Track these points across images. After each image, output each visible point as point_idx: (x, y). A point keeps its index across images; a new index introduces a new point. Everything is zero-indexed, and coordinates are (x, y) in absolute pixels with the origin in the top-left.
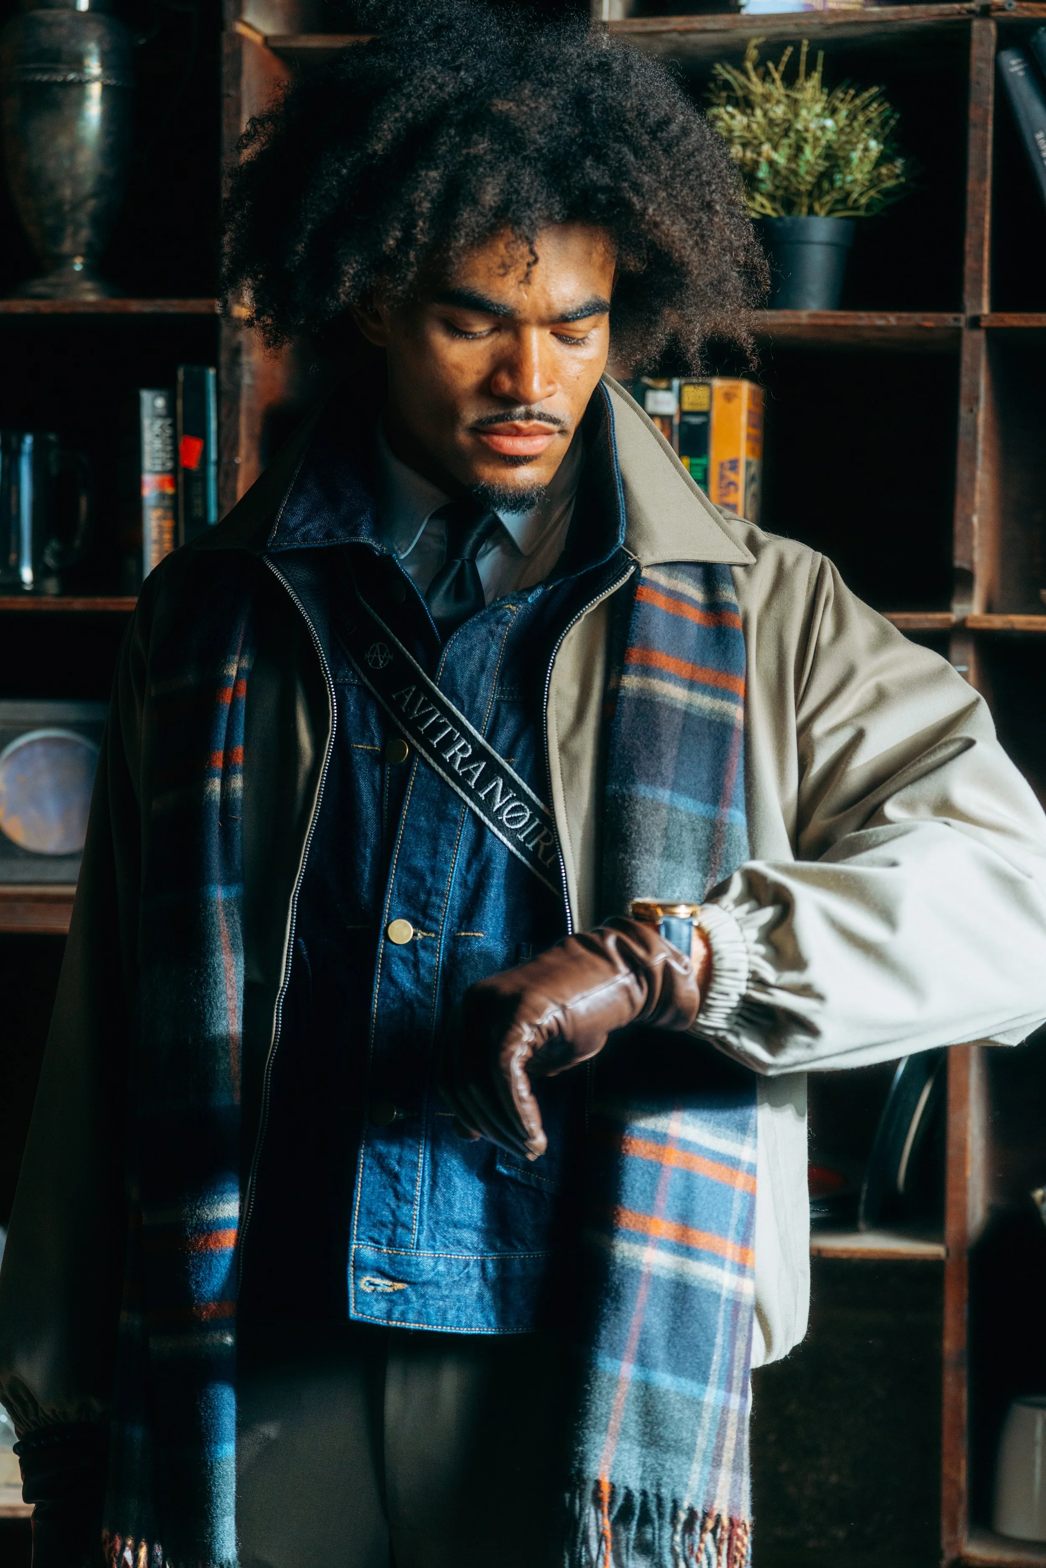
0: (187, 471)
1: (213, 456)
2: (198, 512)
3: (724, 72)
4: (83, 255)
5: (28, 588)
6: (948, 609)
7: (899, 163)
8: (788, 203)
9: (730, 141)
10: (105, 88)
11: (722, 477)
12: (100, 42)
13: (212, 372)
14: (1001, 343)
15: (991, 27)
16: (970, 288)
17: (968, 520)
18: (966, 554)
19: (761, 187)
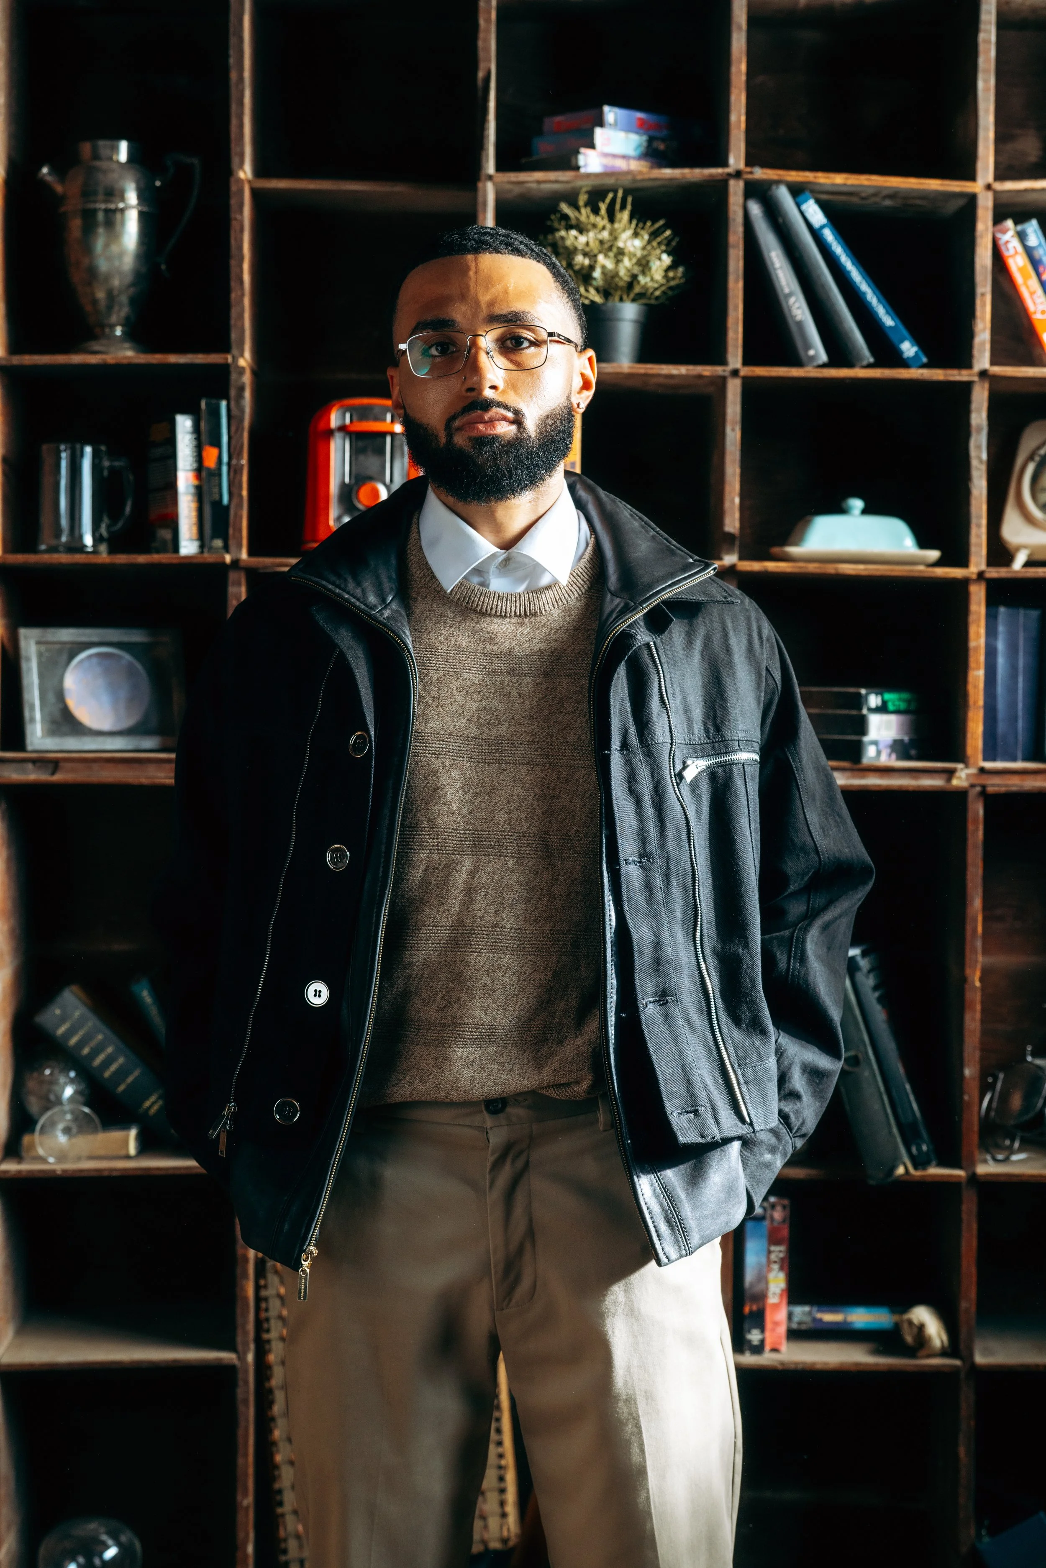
0: (207, 469)
1: (225, 458)
2: (215, 496)
3: (565, 208)
4: (120, 325)
5: (90, 549)
6: (722, 558)
7: (681, 270)
8: (608, 294)
9: (575, 253)
10: (141, 214)
12: (134, 182)
13: (224, 404)
14: (750, 387)
15: (741, 184)
16: (731, 349)
17: (733, 501)
18: (732, 523)
19: (594, 283)
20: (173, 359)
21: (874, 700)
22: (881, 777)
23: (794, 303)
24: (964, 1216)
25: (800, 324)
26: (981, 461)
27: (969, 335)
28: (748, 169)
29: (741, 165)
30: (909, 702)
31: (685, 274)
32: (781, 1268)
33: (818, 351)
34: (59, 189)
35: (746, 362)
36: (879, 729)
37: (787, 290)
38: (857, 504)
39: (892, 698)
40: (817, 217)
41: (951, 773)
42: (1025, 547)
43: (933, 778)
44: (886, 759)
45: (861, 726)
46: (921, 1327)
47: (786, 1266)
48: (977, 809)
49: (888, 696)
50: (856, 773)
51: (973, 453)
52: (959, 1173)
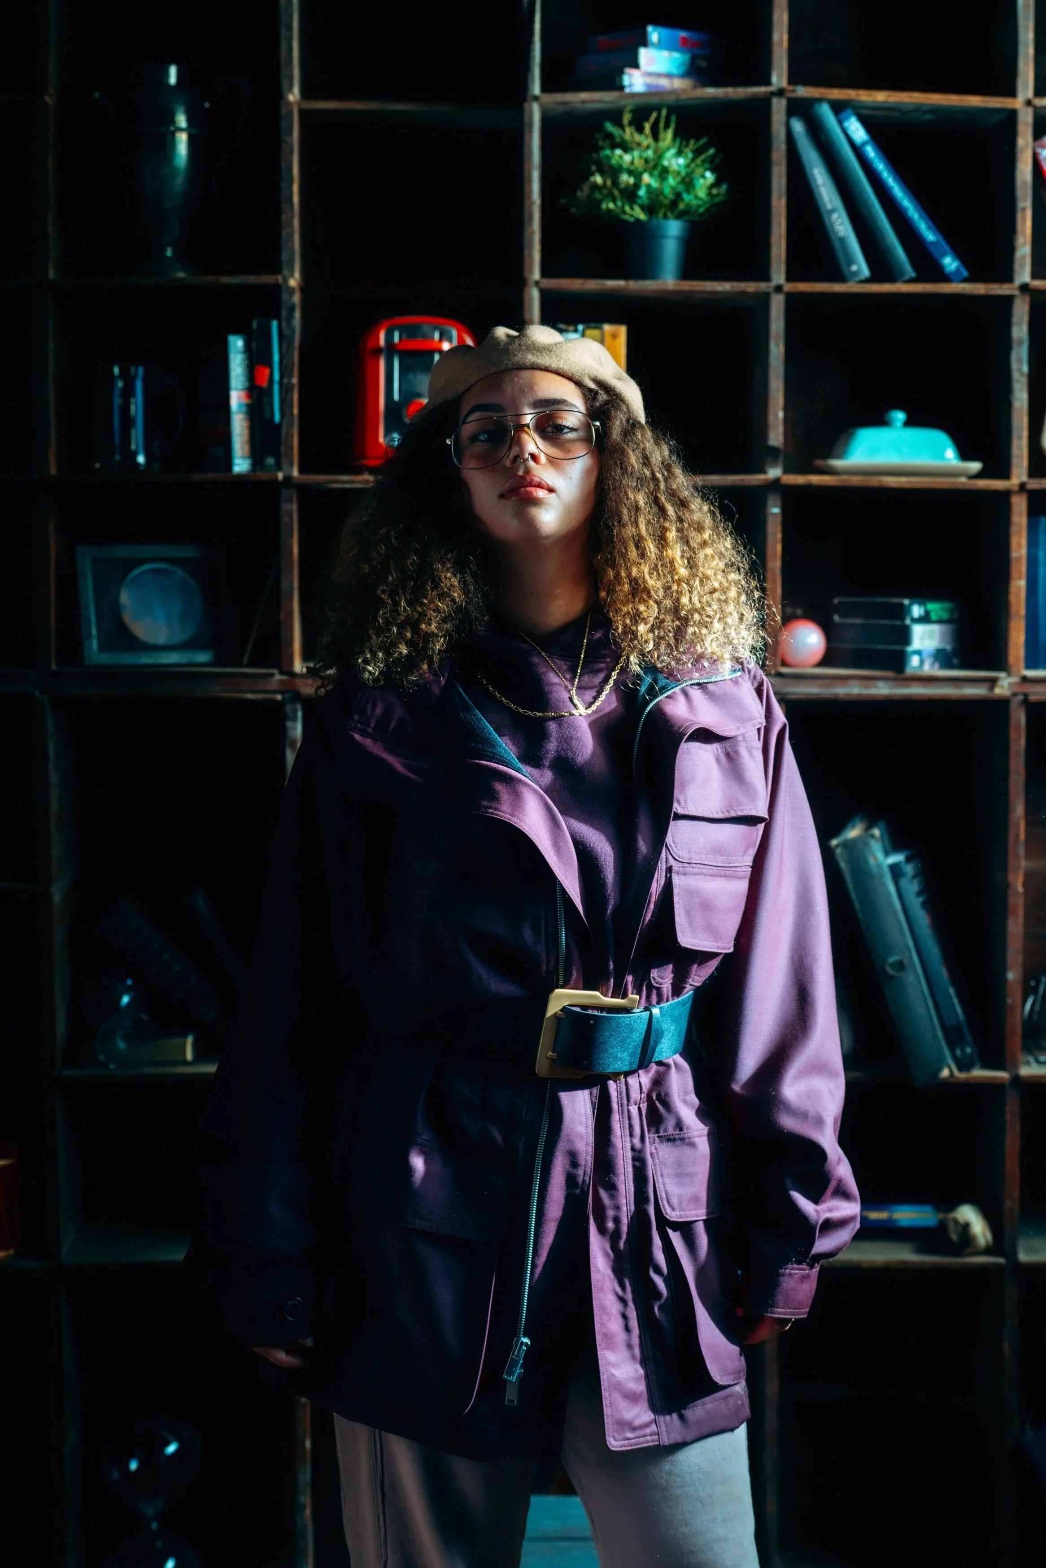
0: (260, 389)
1: (276, 377)
2: (267, 416)
3: (609, 127)
4: (171, 246)
5: (142, 468)
6: (764, 472)
7: (726, 187)
8: (651, 209)
9: (620, 172)
10: (189, 135)
12: (185, 106)
13: (275, 324)
14: (793, 302)
15: (783, 102)
16: (775, 267)
17: (777, 416)
18: (776, 437)
19: (639, 201)
20: (225, 280)
21: (917, 611)
22: (924, 687)
23: (837, 219)
24: (1008, 1117)
25: (842, 240)
26: (1022, 374)
27: (1010, 249)
28: (791, 87)
29: (784, 83)
30: (951, 611)
31: (728, 191)
33: (861, 266)
35: (789, 279)
36: (922, 638)
37: (829, 207)
38: (899, 416)
39: (935, 608)
40: (858, 131)
41: (994, 682)
43: (975, 687)
44: (929, 668)
45: (904, 636)
46: (966, 1226)
48: (1019, 717)
49: (931, 606)
50: (900, 682)
51: (1014, 365)
52: (1003, 1075)
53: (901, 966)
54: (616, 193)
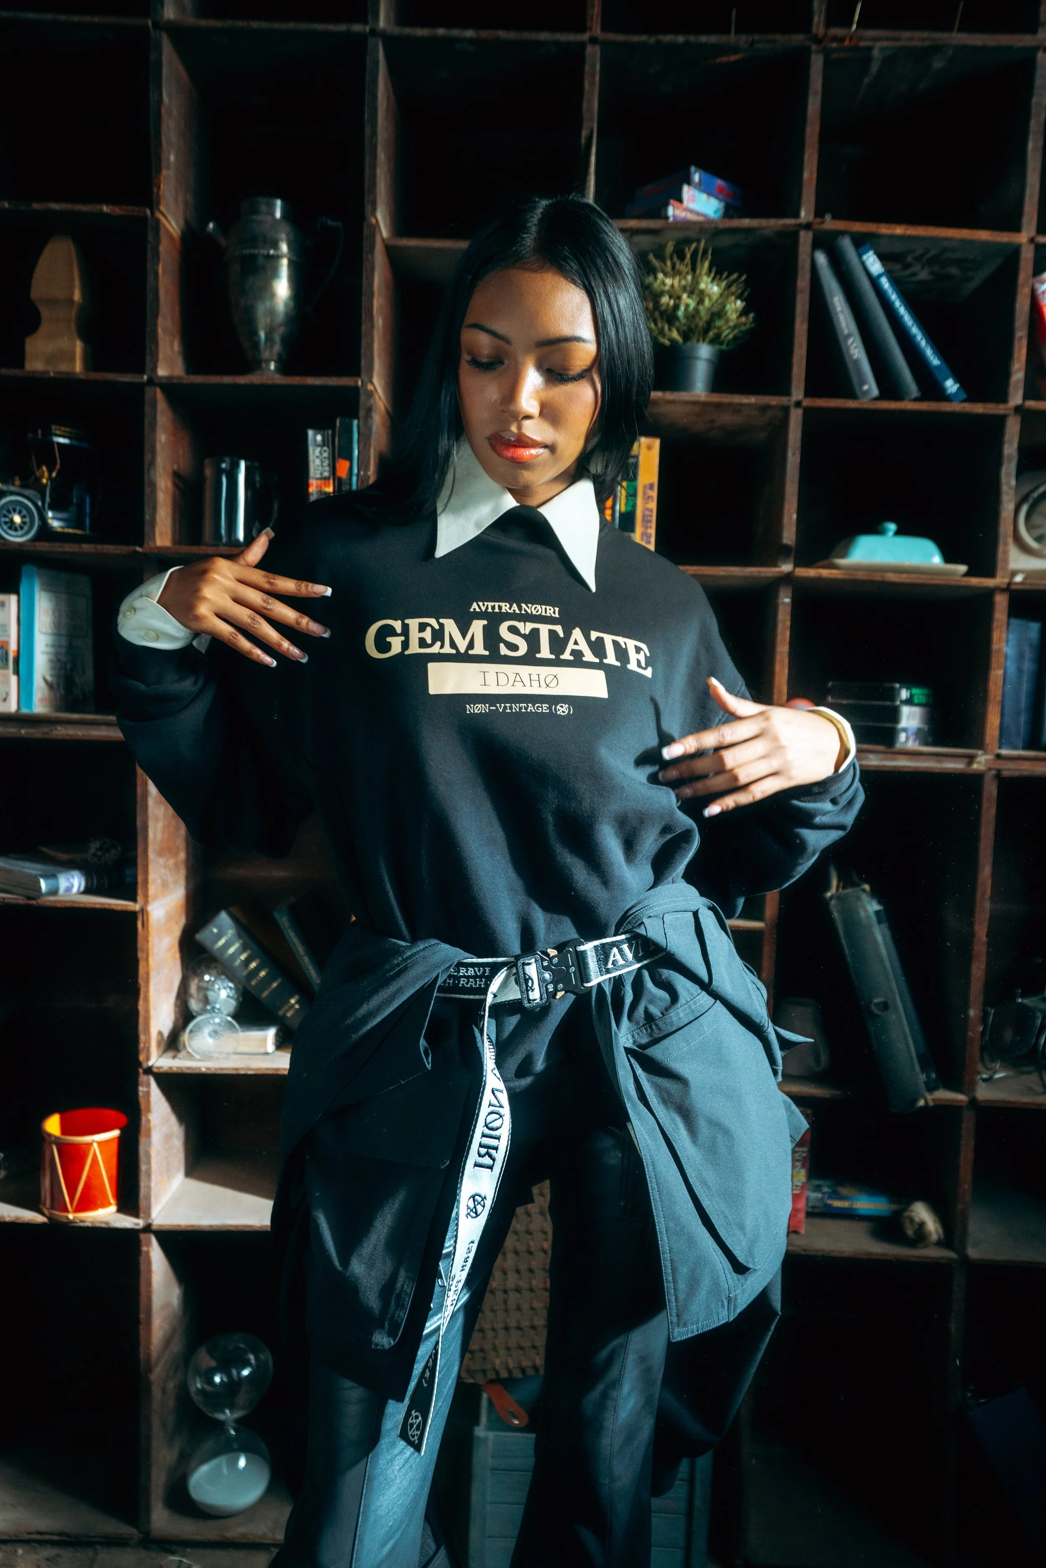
0: (341, 481)
1: (355, 471)
4: (274, 362)
6: (778, 566)
7: (751, 315)
8: (687, 335)
9: (662, 294)
10: (291, 262)
11: (644, 493)
12: (288, 235)
13: (355, 422)
14: (811, 416)
15: (810, 235)
16: (794, 383)
17: (791, 518)
18: (789, 536)
19: (677, 324)
20: (310, 381)
21: (904, 694)
22: (910, 760)
23: (852, 344)
24: (964, 1133)
25: (857, 362)
26: (1010, 488)
27: (1006, 374)
28: (818, 220)
29: (811, 218)
30: (928, 696)
31: (755, 320)
32: (803, 1166)
33: (871, 387)
34: (223, 242)
35: (807, 394)
36: (908, 718)
37: (846, 332)
38: (892, 527)
39: (918, 693)
40: (875, 265)
41: (971, 759)
42: (1022, 571)
43: (955, 762)
44: (912, 745)
45: (894, 715)
46: (922, 1224)
47: (807, 1164)
48: (991, 790)
49: (915, 691)
50: (888, 756)
51: (1004, 479)
52: (961, 1097)
53: (885, 1006)
54: (657, 314)
